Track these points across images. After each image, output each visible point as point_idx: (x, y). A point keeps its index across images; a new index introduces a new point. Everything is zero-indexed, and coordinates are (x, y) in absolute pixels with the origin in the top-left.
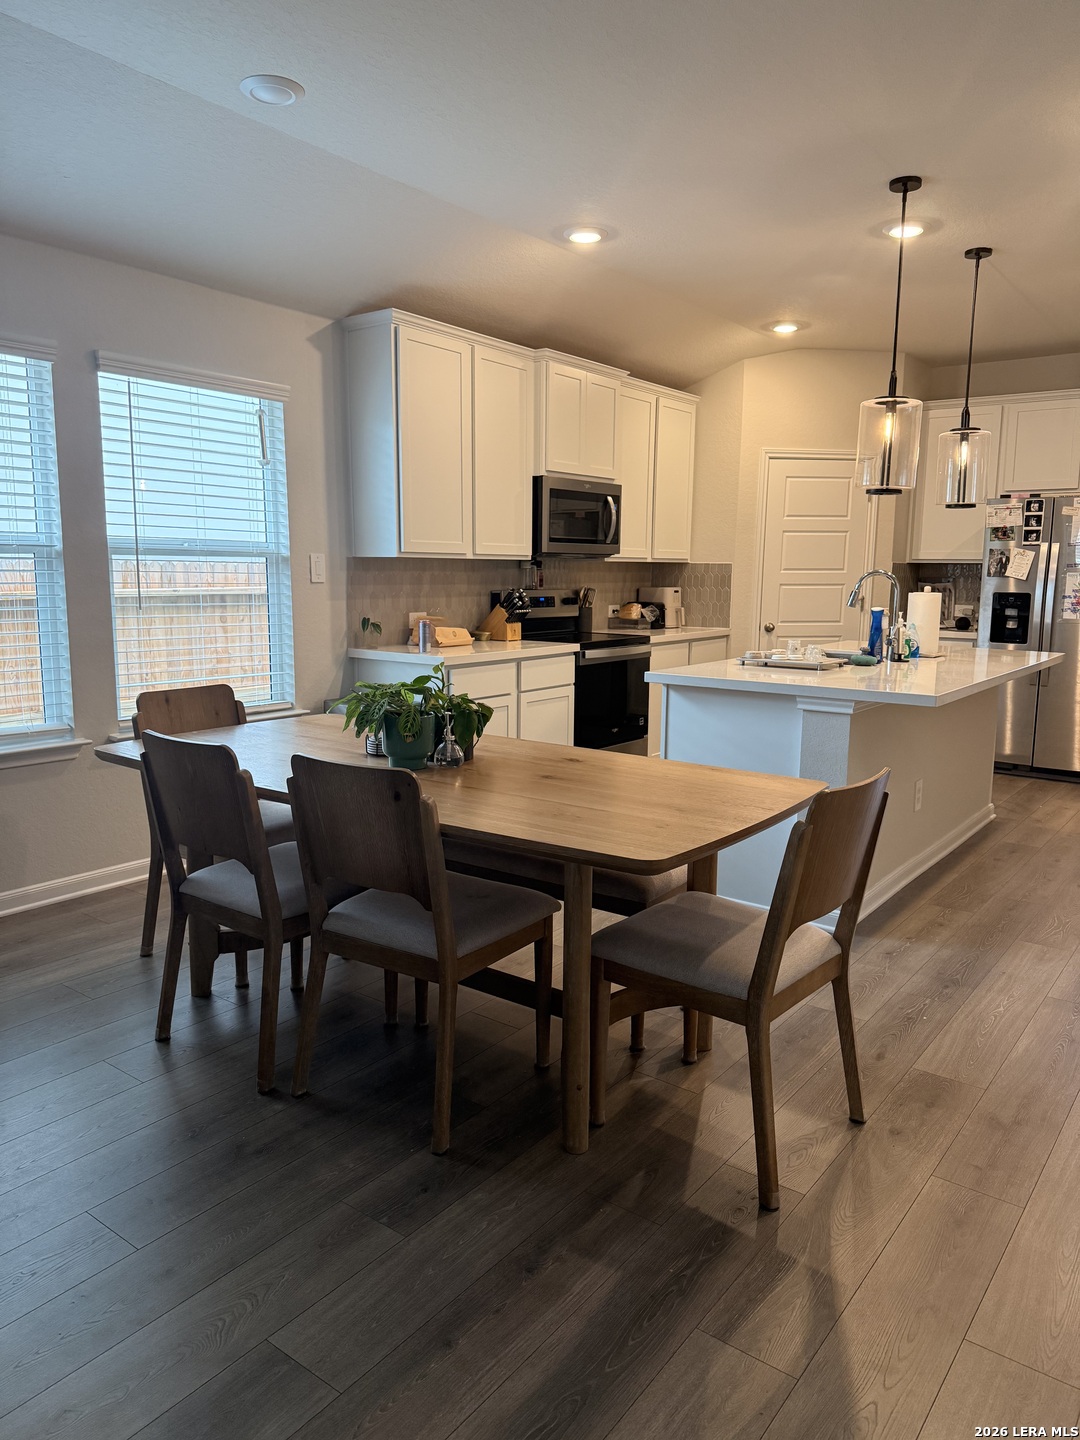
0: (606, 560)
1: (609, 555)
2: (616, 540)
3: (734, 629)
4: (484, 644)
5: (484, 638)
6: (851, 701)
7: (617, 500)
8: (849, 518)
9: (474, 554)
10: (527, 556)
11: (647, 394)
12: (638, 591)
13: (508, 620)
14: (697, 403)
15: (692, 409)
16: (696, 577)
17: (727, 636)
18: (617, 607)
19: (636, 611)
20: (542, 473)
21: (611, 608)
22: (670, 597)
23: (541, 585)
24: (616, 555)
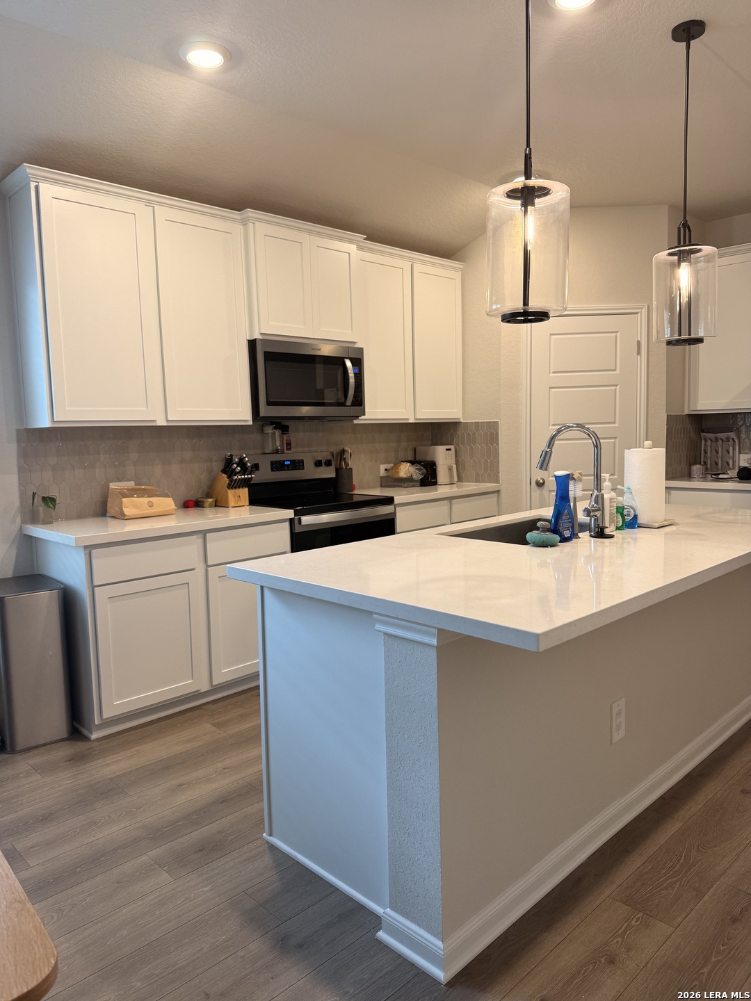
0: (355, 422)
1: (357, 417)
2: (359, 401)
3: (504, 484)
4: (207, 511)
5: (206, 505)
6: (435, 628)
7: (358, 363)
8: (618, 372)
9: (168, 421)
10: (246, 421)
11: (397, 262)
12: (415, 450)
13: (231, 486)
14: (462, 270)
15: (458, 275)
16: (468, 435)
17: (498, 492)
18: (389, 466)
19: (405, 470)
20: (257, 336)
21: (383, 467)
22: (442, 456)
23: (289, 449)
24: (363, 417)
